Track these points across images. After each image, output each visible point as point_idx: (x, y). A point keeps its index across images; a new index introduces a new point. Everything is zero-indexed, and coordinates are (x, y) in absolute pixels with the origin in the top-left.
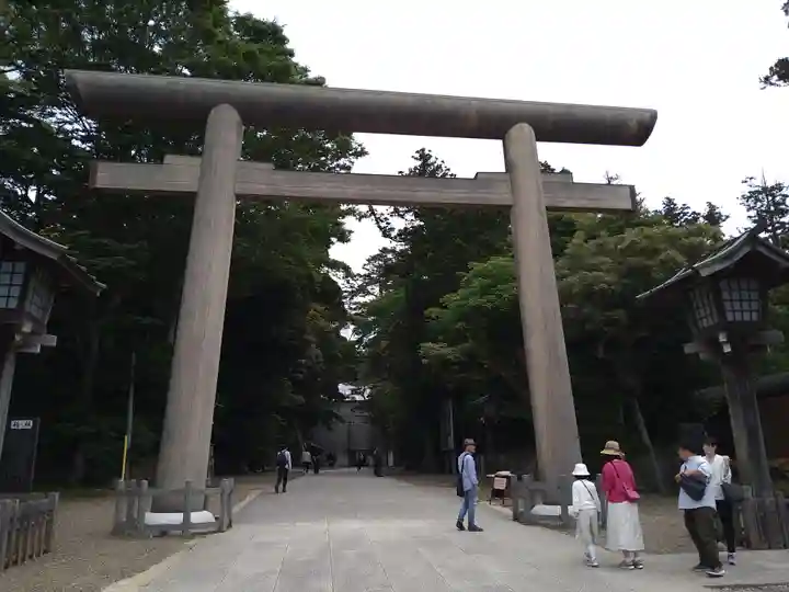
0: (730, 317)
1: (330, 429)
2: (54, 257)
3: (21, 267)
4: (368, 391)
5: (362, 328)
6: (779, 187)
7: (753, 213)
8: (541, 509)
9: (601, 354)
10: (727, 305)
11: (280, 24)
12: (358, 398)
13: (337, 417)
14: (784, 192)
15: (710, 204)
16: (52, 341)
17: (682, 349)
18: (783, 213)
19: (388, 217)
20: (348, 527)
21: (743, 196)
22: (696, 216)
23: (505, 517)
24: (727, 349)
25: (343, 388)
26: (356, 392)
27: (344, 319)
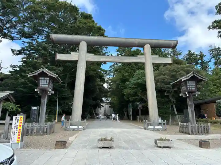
0: (189, 89)
1: (101, 109)
2: (56, 77)
3: (48, 78)
4: (110, 100)
5: (109, 84)
6: (219, 48)
7: (212, 55)
8: (150, 127)
9: (166, 94)
10: (188, 86)
11: (91, 14)
12: (108, 101)
13: (102, 106)
14: (220, 50)
15: (201, 52)
16: (53, 92)
17: (179, 95)
18: (220, 55)
20: (110, 130)
21: (209, 51)
22: (197, 55)
23: (142, 129)
24: (188, 95)
25: (104, 99)
26: (107, 100)
27: (104, 82)
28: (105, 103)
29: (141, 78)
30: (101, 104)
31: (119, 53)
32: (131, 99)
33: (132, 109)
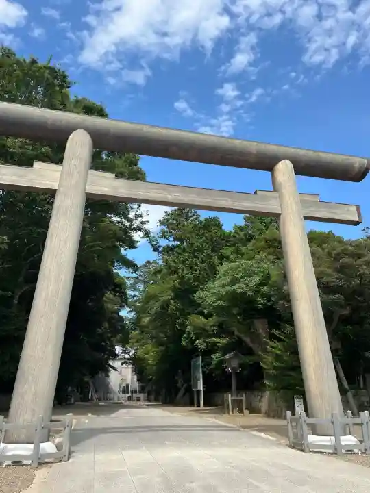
4: (133, 352)
8: (314, 439)
12: (127, 356)
13: (112, 367)
19: (158, 239)
25: (118, 349)
26: (125, 352)
27: (124, 301)
28: (121, 359)
29: (242, 280)
30: (111, 363)
31: (165, 227)
32: (200, 344)
33: (203, 372)
